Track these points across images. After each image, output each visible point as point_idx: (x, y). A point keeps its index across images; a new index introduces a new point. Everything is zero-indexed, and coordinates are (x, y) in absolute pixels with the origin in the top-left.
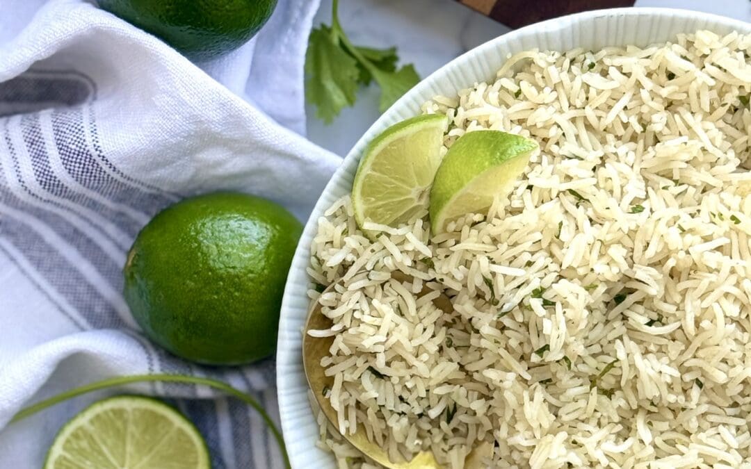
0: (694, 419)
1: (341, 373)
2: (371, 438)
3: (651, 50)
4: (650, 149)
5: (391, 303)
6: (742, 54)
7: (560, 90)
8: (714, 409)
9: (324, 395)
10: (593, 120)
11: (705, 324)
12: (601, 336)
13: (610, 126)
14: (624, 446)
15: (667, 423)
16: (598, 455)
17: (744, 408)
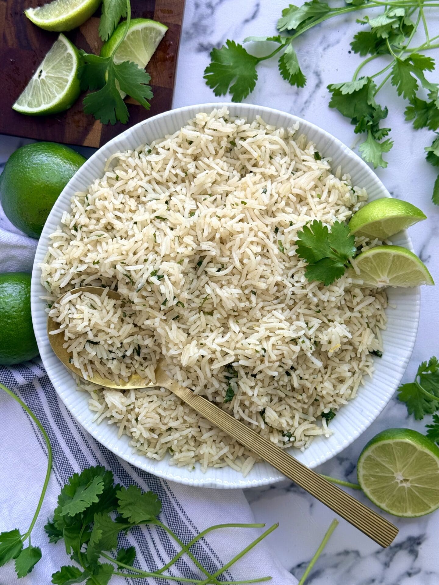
0: (258, 312)
1: (75, 349)
2: (103, 376)
3: (177, 133)
4: (192, 183)
5: (87, 304)
6: (222, 120)
7: (138, 169)
8: (266, 303)
9: (70, 362)
10: (159, 178)
11: (245, 261)
12: (197, 286)
13: (168, 178)
14: (227, 337)
15: (245, 318)
16: (214, 346)
17: (281, 298)
